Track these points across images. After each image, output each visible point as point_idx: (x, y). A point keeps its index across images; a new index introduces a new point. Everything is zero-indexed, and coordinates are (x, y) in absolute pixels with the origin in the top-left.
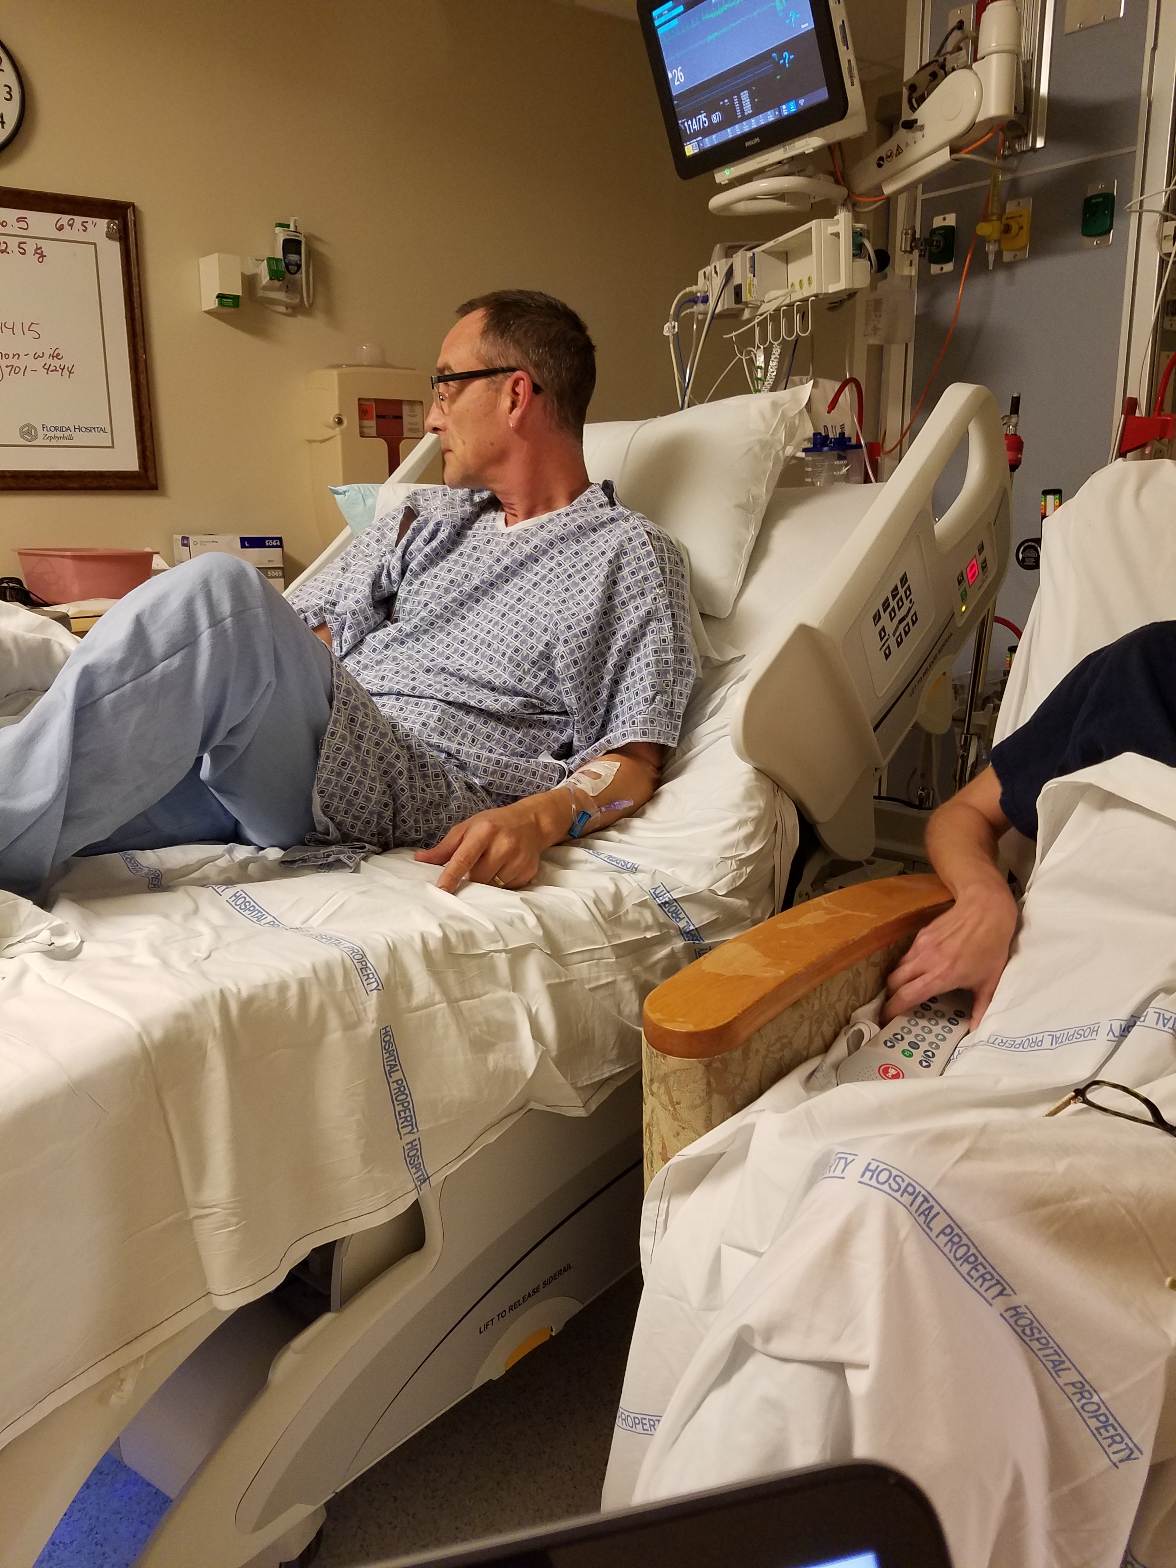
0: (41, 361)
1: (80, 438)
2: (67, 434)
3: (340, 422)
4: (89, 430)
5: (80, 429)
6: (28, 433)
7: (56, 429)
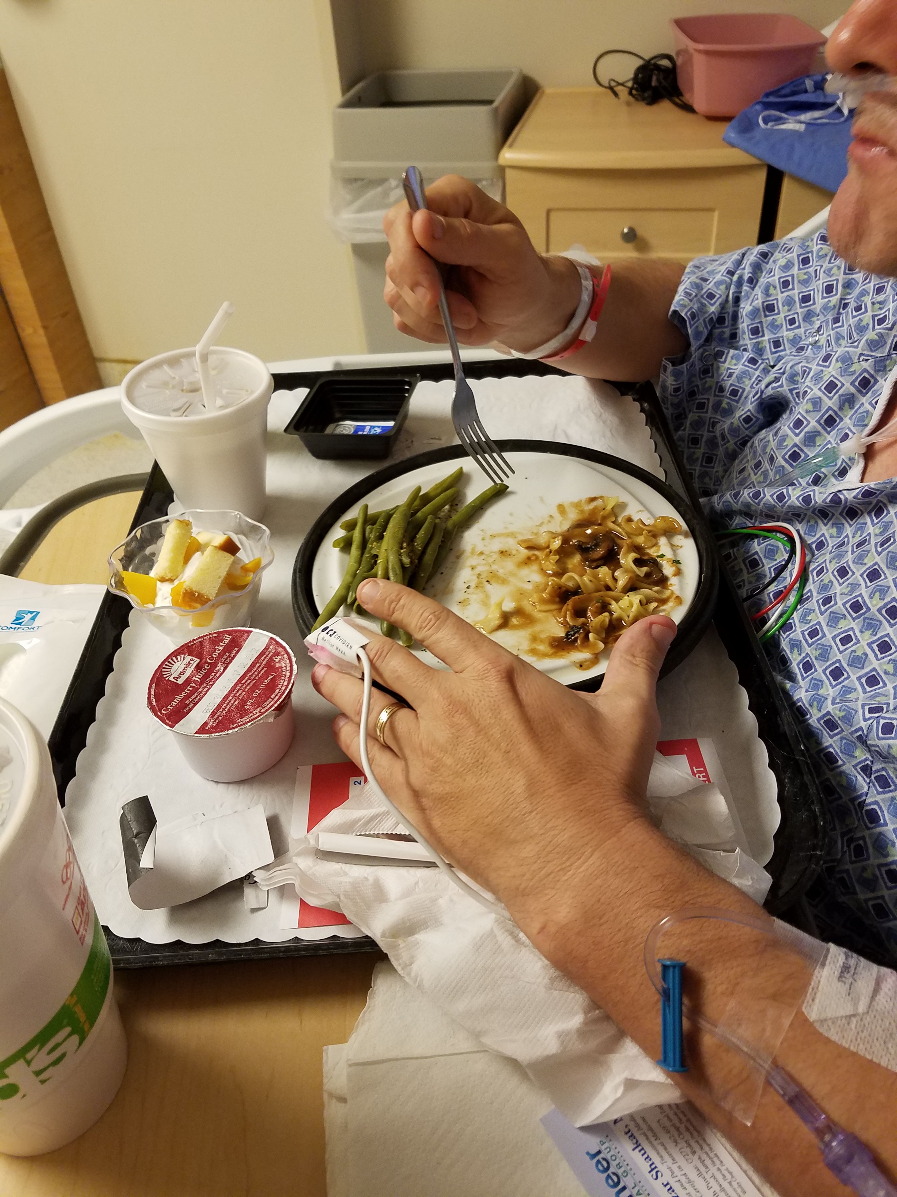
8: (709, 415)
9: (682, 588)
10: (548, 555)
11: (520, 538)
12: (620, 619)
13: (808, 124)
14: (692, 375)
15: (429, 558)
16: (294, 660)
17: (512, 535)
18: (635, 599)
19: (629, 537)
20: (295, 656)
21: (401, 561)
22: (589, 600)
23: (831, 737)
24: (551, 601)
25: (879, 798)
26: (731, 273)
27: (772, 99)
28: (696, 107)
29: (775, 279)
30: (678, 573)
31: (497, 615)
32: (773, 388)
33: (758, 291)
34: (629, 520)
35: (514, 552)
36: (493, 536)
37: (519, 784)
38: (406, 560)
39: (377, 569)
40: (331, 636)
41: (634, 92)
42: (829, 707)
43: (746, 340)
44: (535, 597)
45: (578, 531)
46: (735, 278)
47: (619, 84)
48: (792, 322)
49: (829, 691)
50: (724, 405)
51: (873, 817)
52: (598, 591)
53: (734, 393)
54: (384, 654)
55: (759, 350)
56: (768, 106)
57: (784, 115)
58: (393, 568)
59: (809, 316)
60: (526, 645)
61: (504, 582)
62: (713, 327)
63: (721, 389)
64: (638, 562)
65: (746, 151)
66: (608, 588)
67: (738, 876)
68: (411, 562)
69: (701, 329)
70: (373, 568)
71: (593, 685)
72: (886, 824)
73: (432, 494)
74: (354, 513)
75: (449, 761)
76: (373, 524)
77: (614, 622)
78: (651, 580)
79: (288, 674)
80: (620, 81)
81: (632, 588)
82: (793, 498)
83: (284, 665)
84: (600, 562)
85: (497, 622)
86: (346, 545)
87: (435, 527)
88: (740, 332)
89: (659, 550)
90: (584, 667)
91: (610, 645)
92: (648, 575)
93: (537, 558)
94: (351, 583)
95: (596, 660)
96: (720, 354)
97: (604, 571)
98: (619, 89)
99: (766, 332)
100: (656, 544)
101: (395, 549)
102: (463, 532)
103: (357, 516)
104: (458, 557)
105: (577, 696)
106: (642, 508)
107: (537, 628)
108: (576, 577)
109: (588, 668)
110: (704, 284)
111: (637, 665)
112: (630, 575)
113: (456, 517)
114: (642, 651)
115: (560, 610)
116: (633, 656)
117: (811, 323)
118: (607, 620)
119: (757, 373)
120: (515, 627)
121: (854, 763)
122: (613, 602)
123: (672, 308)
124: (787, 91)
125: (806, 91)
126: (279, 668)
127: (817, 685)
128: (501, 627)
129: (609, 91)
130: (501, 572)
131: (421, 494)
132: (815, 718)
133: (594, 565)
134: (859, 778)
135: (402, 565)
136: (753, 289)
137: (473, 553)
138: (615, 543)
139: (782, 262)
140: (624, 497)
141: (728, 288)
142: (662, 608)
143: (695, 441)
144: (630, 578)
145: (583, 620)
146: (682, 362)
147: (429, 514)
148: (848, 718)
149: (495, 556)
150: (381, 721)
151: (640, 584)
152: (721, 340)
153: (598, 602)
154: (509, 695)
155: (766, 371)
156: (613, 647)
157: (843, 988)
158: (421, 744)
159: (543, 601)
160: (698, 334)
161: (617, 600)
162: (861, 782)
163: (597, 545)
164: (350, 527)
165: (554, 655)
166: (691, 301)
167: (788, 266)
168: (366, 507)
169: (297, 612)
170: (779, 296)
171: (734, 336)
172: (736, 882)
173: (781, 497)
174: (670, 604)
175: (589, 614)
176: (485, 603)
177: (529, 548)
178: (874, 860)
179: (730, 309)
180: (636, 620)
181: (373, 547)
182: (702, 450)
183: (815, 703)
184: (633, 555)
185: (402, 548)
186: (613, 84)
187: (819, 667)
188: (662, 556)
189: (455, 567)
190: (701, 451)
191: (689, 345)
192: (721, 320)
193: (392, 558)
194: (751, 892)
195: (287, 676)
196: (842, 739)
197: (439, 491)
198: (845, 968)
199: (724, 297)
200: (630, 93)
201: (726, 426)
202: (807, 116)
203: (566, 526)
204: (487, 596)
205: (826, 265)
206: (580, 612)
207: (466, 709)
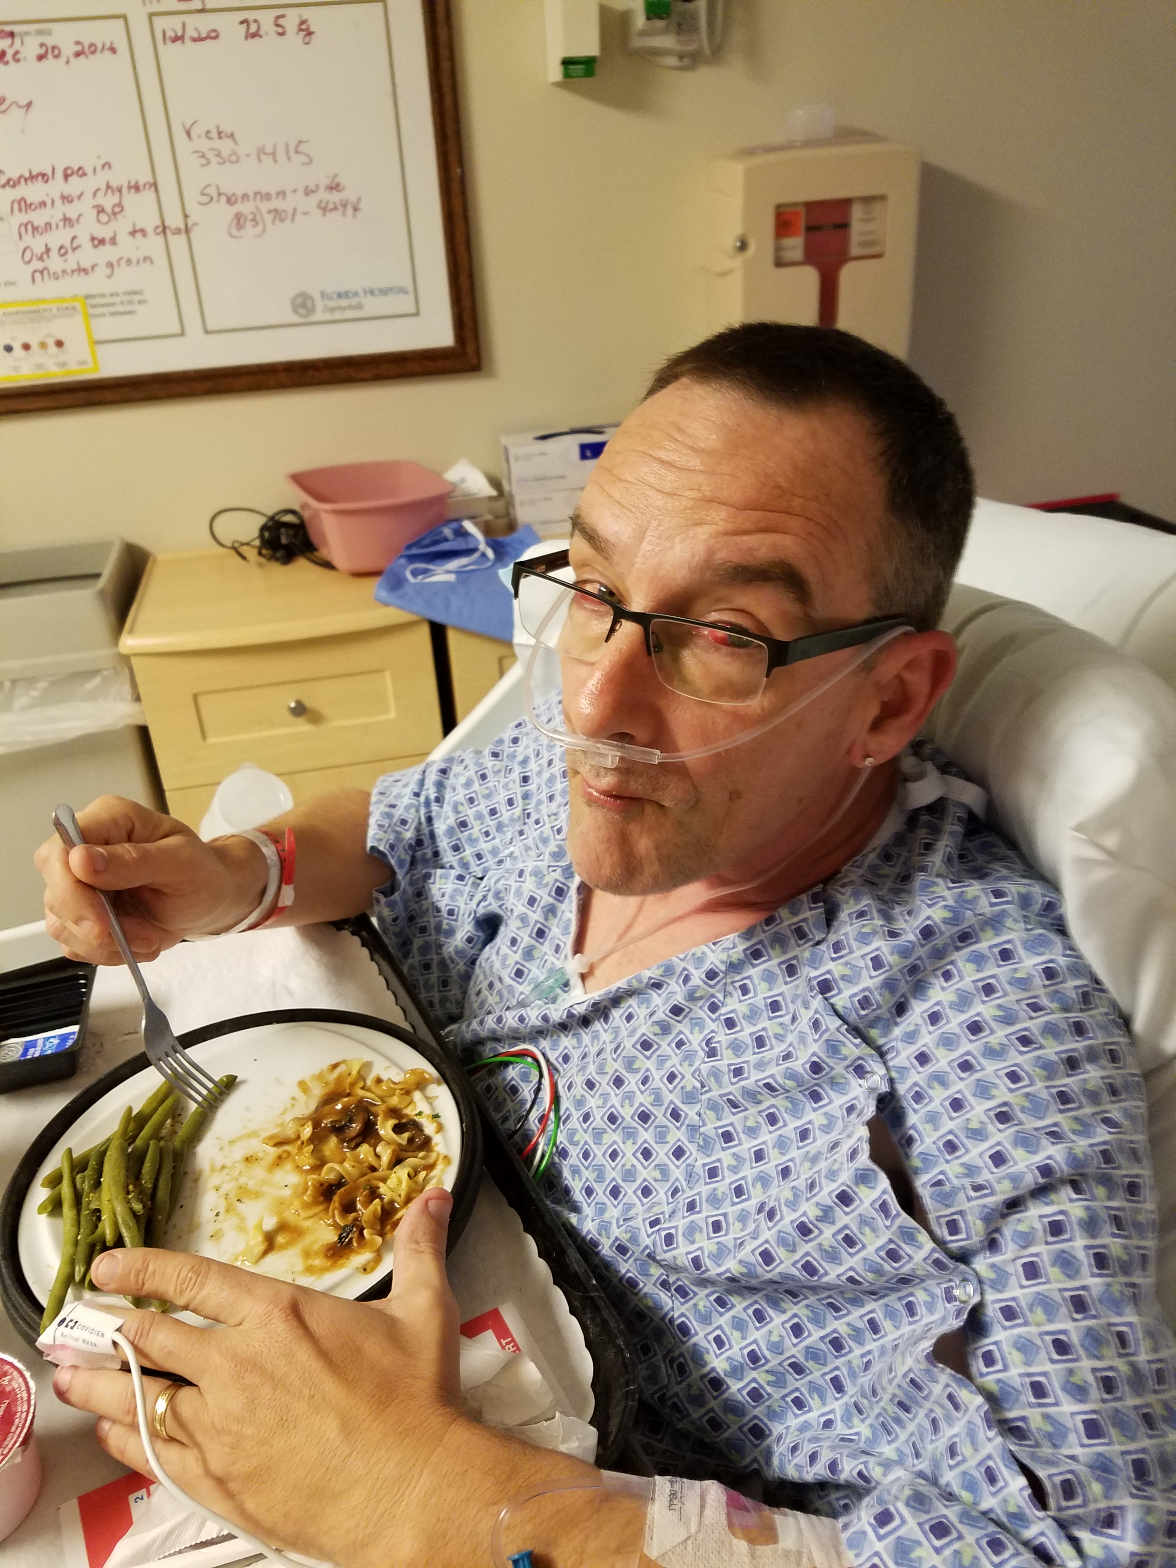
0: (314, 199)
1: (373, 306)
2: (354, 301)
3: (743, 246)
4: (385, 292)
5: (372, 292)
6: (303, 305)
7: (340, 296)
8: (433, 937)
9: (447, 1145)
10: (300, 1148)
11: (264, 1135)
12: (392, 1202)
13: (457, 573)
14: (406, 902)
15: (163, 1193)
16: (27, 1374)
17: (254, 1134)
18: (402, 1173)
19: (383, 1101)
20: (28, 1368)
21: (131, 1209)
22: (356, 1189)
23: (626, 1261)
24: (315, 1202)
25: (683, 1309)
26: (417, 795)
27: (414, 551)
28: (336, 563)
29: (461, 795)
30: (440, 1128)
31: (260, 1238)
32: (484, 907)
33: (447, 808)
34: (379, 1081)
35: (261, 1155)
36: (232, 1142)
37: (331, 1428)
38: (138, 1207)
39: (104, 1228)
40: (72, 1328)
41: (264, 552)
42: (616, 1232)
43: (448, 857)
44: (297, 1203)
45: (327, 1109)
46: (422, 799)
47: (243, 544)
48: (487, 834)
49: (613, 1212)
50: (445, 927)
51: (684, 1330)
52: (363, 1175)
53: (451, 912)
54: (146, 1331)
55: (465, 865)
56: (412, 558)
57: (431, 567)
58: (124, 1221)
59: (500, 827)
60: (299, 1264)
61: (256, 1195)
62: (415, 851)
63: (438, 910)
64: (398, 1129)
65: (401, 608)
66: (373, 1169)
67: (564, 1441)
68: (144, 1207)
69: (403, 857)
70: (97, 1227)
71: (382, 1289)
72: (696, 1333)
73: (148, 1111)
74: (54, 1162)
75: (249, 1431)
76: (83, 1169)
77: (387, 1207)
78: (415, 1145)
79: (25, 1395)
80: (245, 540)
81: (397, 1161)
82: (533, 1019)
83: (16, 1386)
84: (359, 1140)
85: (262, 1247)
86: (55, 1207)
87: (161, 1152)
88: (441, 849)
89: (415, 1108)
90: (368, 1269)
91: (389, 1236)
92: (411, 1140)
93: (289, 1153)
94: (75, 1254)
95: (378, 1259)
96: (427, 876)
97: (364, 1150)
98: (244, 550)
99: (466, 847)
100: (411, 1102)
101: (121, 1196)
102: (194, 1147)
103: (60, 1165)
104: (196, 1180)
105: (369, 1307)
106: (388, 1063)
107: (307, 1240)
108: (337, 1167)
109: (373, 1269)
110: (393, 810)
111: (422, 1252)
112: (393, 1147)
113: (183, 1131)
114: (425, 1234)
115: (327, 1209)
116: (417, 1243)
117: (504, 833)
118: (379, 1209)
119: (468, 889)
120: (283, 1247)
121: (653, 1281)
122: (381, 1184)
123: (369, 844)
124: (426, 541)
125: (446, 540)
126: (10, 1392)
127: (601, 1209)
128: (266, 1252)
129: (233, 552)
130: (251, 1184)
131: (134, 1113)
132: (607, 1247)
133: (353, 1145)
134: (662, 1295)
135: (134, 1214)
136: (441, 807)
137: (213, 1170)
138: (369, 1112)
139: (462, 780)
140: (367, 1056)
141: (418, 811)
142: (432, 1174)
143: (427, 966)
144: (394, 1151)
145: (353, 1215)
146: (392, 893)
147: (150, 1139)
148: (634, 1239)
149: (240, 1166)
150: (159, 1412)
151: (404, 1154)
152: (425, 861)
153: (365, 1189)
154: (300, 1332)
155: (476, 885)
156: (393, 1239)
157: (673, 1516)
158: (213, 1423)
159: (307, 1206)
160: (401, 863)
161: (384, 1180)
162: (665, 1299)
163: (351, 1121)
164: (55, 1181)
165: (334, 1266)
166: (385, 832)
167: (468, 784)
168: (70, 1151)
169: (13, 1312)
170: (469, 813)
171: (436, 854)
172: (563, 1448)
173: (522, 1019)
174: (439, 1167)
175: (359, 1206)
176: (242, 1228)
177: (278, 1144)
178: (695, 1375)
179: (426, 830)
180: (408, 1200)
181: (91, 1201)
182: (436, 975)
183: (603, 1232)
184: (392, 1122)
185: (128, 1193)
186: (236, 545)
187: (599, 1188)
188: (420, 1114)
189: (195, 1193)
190: (434, 976)
191: (393, 873)
192: (419, 842)
193: (120, 1209)
194: (578, 1453)
195: (25, 1398)
196: (635, 1260)
197: (155, 1105)
198: (673, 1495)
199: (416, 821)
200: (260, 554)
201: (451, 949)
202: (454, 564)
203: (313, 1106)
204: (243, 1219)
205: (503, 780)
206: (348, 1207)
207: (255, 1364)
